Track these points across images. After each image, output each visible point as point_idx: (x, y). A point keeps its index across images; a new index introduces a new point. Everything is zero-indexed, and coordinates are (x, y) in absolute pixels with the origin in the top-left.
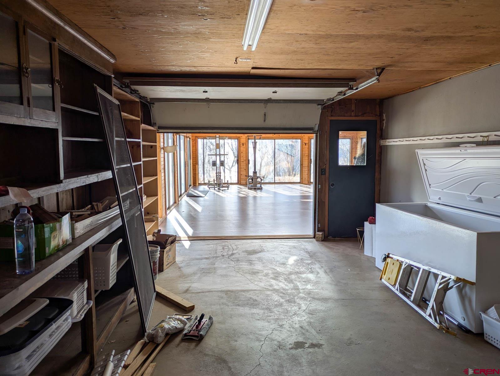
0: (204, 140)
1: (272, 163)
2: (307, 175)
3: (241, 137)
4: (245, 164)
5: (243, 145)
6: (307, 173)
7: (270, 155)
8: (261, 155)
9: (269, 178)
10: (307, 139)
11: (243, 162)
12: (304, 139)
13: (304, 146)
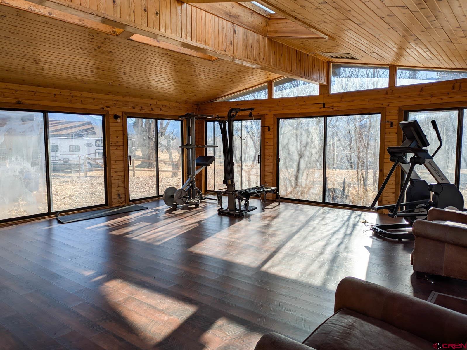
0: (214, 123)
1: (318, 164)
2: (393, 195)
3: (266, 116)
4: (272, 164)
5: (269, 130)
6: (393, 191)
7: (315, 147)
8: (299, 147)
9: (313, 194)
10: (397, 112)
11: (269, 159)
12: (388, 113)
13: (388, 129)
